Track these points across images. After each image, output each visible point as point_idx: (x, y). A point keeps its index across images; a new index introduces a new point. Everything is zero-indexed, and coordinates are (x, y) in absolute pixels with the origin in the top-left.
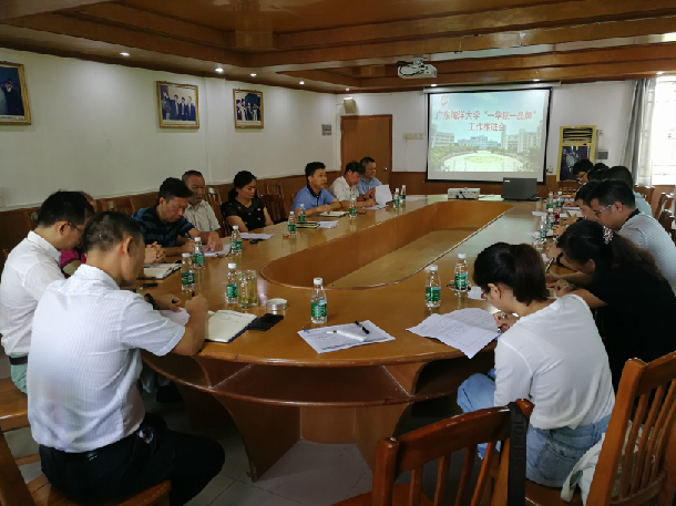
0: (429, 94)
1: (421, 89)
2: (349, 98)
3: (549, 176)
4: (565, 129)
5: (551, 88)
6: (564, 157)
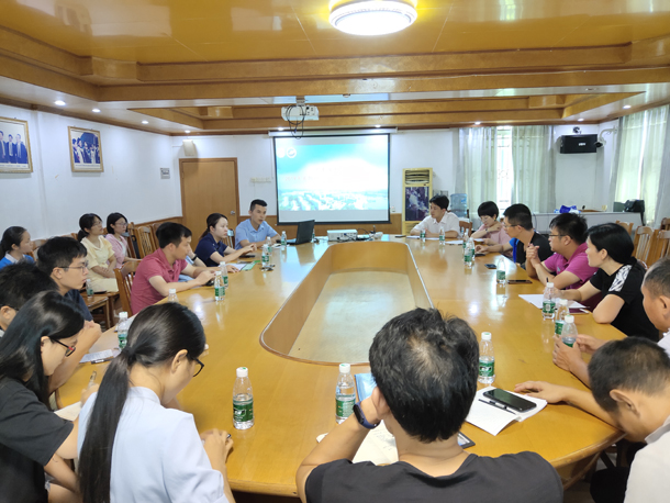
0: (275, 138)
1: (266, 132)
2: (188, 140)
3: (394, 215)
4: (407, 172)
5: (389, 134)
6: (407, 197)
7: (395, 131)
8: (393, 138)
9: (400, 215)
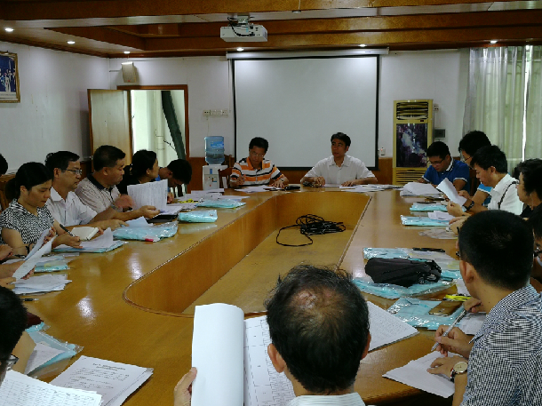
0: (233, 60)
1: (223, 54)
2: (128, 63)
3: (383, 160)
4: (399, 104)
5: (378, 56)
6: (399, 137)
7: (386, 51)
8: (384, 61)
9: (390, 160)
